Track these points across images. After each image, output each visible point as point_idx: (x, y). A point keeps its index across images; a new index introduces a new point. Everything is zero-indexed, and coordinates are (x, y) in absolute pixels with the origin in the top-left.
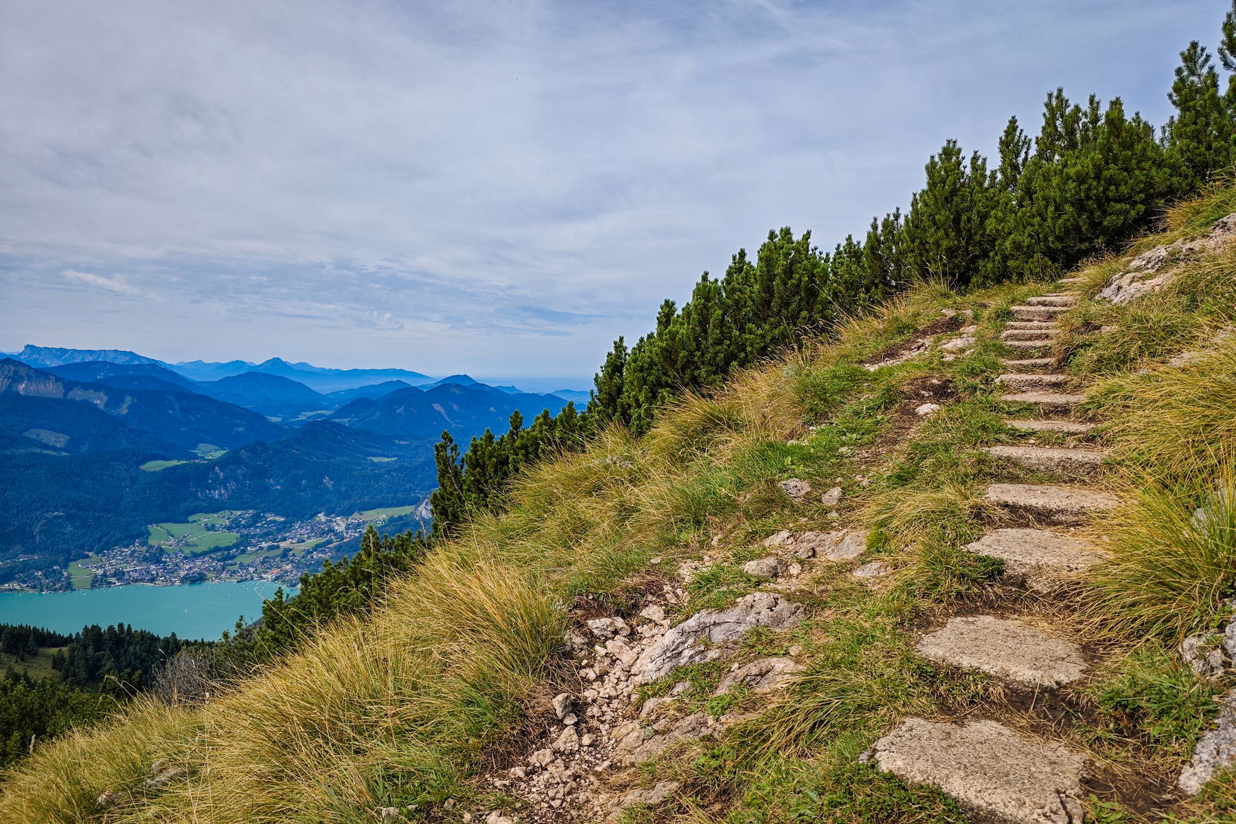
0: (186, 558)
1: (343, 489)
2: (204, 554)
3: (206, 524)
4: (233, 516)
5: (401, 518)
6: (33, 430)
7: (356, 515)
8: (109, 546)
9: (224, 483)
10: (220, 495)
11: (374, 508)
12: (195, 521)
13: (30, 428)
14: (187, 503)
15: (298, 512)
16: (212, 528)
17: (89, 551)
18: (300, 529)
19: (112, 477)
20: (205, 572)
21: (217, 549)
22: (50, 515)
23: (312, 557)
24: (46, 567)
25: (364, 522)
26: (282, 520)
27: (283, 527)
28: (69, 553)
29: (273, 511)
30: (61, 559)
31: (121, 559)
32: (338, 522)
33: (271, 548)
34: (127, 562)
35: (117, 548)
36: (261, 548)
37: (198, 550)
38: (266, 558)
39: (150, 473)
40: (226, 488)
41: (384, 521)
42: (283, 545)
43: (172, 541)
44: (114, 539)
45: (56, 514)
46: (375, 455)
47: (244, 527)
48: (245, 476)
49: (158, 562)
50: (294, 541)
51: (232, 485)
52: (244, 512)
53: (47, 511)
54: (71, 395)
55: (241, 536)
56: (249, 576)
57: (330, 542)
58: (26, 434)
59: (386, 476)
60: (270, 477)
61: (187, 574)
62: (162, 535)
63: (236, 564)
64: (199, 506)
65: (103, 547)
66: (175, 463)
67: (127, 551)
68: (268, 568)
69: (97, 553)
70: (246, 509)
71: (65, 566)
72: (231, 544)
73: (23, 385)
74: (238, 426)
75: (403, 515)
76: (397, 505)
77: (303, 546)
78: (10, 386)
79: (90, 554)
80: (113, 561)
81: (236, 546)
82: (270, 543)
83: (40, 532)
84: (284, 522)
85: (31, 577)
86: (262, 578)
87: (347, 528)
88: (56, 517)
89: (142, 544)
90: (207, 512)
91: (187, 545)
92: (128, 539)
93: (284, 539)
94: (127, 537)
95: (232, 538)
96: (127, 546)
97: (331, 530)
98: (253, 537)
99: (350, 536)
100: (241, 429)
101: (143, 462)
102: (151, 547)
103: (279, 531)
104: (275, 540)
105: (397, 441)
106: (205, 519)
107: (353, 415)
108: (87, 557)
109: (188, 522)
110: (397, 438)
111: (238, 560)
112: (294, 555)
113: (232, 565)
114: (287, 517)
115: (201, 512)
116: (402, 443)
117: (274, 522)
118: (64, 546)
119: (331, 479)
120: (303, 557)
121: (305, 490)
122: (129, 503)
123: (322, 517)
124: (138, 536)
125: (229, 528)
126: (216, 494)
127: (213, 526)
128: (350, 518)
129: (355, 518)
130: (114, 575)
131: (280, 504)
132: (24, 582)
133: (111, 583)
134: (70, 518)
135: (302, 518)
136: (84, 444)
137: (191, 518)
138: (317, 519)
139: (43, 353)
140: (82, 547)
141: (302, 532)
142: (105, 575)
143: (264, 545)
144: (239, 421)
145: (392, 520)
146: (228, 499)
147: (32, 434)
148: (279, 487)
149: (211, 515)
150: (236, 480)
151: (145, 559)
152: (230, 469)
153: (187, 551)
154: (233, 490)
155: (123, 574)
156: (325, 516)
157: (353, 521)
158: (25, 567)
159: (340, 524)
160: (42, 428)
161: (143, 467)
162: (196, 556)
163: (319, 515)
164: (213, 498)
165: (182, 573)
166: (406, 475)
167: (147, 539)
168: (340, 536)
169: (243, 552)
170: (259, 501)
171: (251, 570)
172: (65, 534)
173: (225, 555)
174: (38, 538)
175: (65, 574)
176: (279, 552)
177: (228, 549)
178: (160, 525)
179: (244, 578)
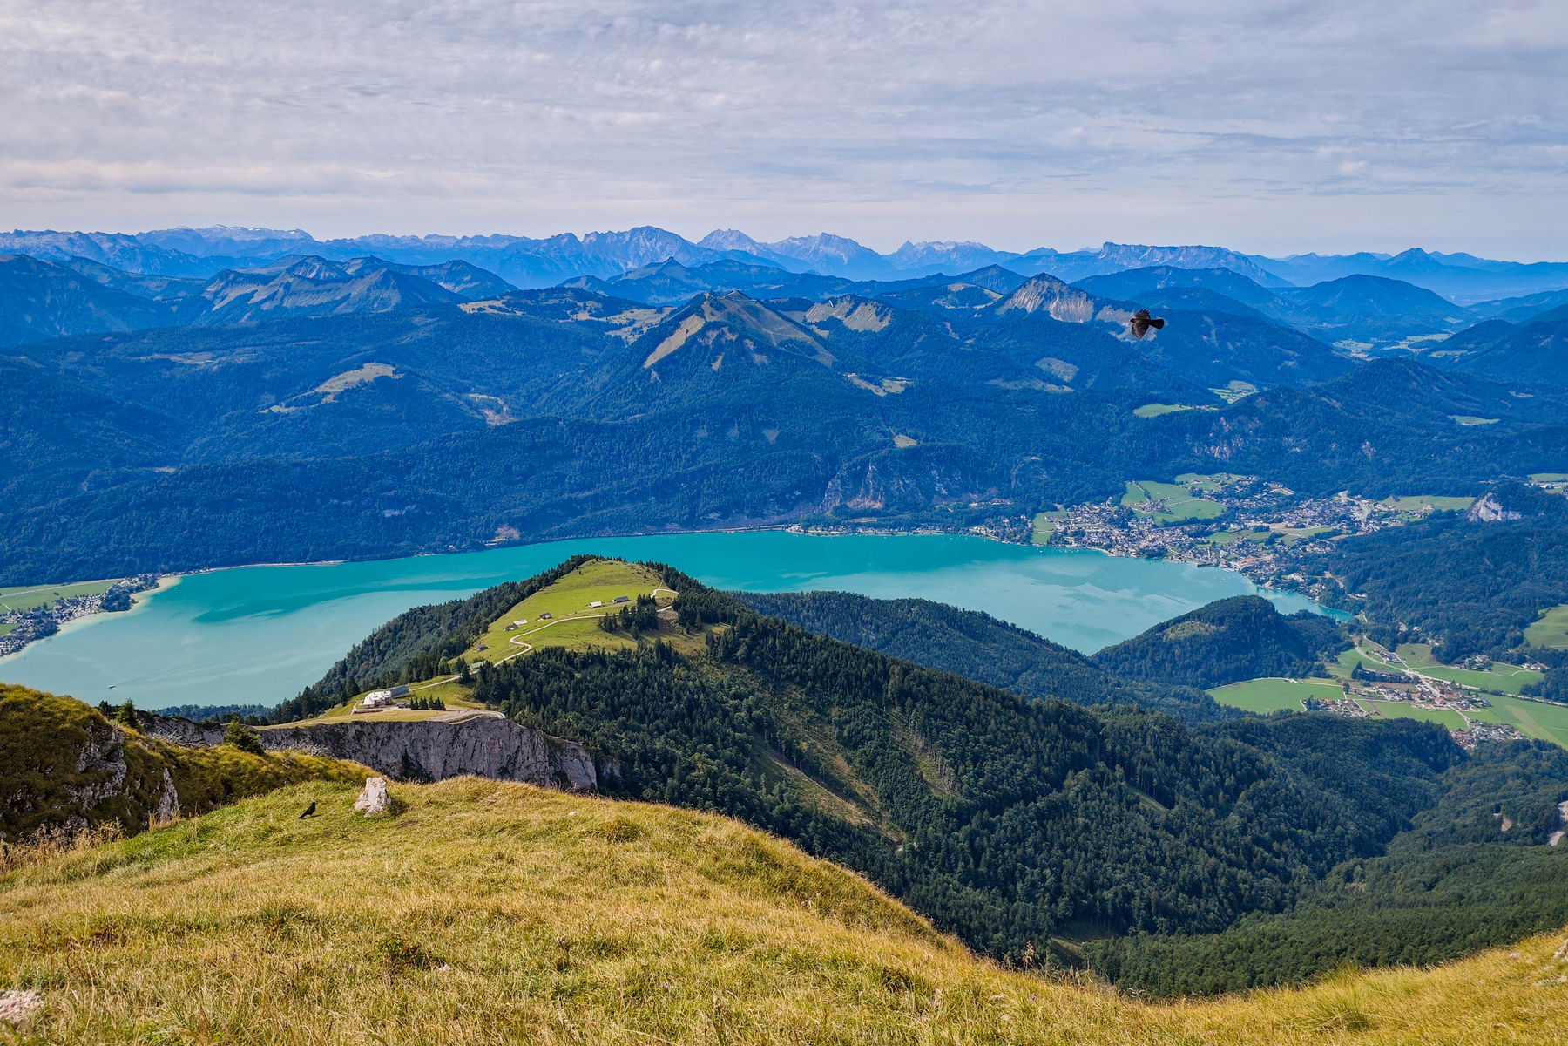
0: (1155, 526)
1: (1386, 461)
2: (1177, 524)
3: (1193, 488)
4: (1229, 482)
5: (1451, 514)
6: (1045, 359)
7: (1390, 501)
8: (1079, 501)
9: (1228, 438)
10: (1221, 454)
11: (1418, 494)
12: (1182, 483)
13: (1042, 357)
14: (1178, 460)
15: (1312, 485)
16: (1197, 493)
17: (1059, 503)
18: (1308, 509)
19: (1102, 421)
20: (1168, 547)
21: (1194, 521)
22: (1028, 459)
23: (1304, 550)
24: (1014, 514)
25: (1396, 512)
26: (1290, 493)
27: (1288, 504)
28: (1039, 503)
29: (1281, 481)
30: (1029, 509)
31: (1089, 519)
32: (1363, 506)
33: (1259, 529)
34: (1092, 522)
35: (1087, 503)
36: (1246, 527)
37: (1170, 519)
38: (1248, 540)
39: (1142, 419)
40: (1230, 444)
41: (1425, 514)
42: (1275, 527)
43: (1147, 504)
44: (1087, 492)
45: (1033, 458)
46: (1463, 413)
47: (1239, 498)
48: (1256, 431)
49: (1123, 526)
50: (1290, 525)
51: (1238, 442)
52: (1245, 477)
53: (1026, 455)
54: (1100, 316)
55: (1229, 508)
56: (1215, 561)
57: (1335, 533)
58: (1038, 364)
59: (1456, 449)
60: (1291, 435)
61: (1147, 547)
62: (1137, 496)
63: (1208, 543)
64: (1191, 464)
65: (1074, 500)
66: (1176, 408)
67: (1097, 509)
68: (1243, 555)
69: (1066, 507)
70: (1248, 474)
71: (1032, 517)
72: (1212, 518)
73: (1055, 304)
74: (1288, 358)
75: (1456, 509)
76: (1454, 494)
77: (1301, 534)
78: (1041, 305)
79: (1059, 507)
80: (1079, 518)
81: (1218, 520)
82: (1259, 524)
83: (1017, 476)
84: (1291, 498)
85: (998, 523)
86: (1229, 566)
87: (1370, 518)
88: (1033, 462)
89: (1114, 503)
90: (1199, 473)
91: (1162, 510)
92: (1100, 495)
93: (1280, 521)
94: (1099, 493)
95: (1214, 509)
96: (1098, 503)
97: (1346, 517)
98: (1244, 511)
99: (1369, 528)
100: (1291, 363)
101: (1137, 406)
102: (1122, 508)
103: (1279, 507)
104: (1267, 520)
105: (1513, 394)
106: (1194, 480)
107: (1472, 346)
108: (1055, 509)
109: (1173, 483)
110: (1514, 386)
111: (1211, 539)
112: (1282, 543)
113: (1203, 543)
114: (1297, 490)
115: (1193, 471)
116: (1523, 396)
117: (1278, 495)
118: (1035, 495)
119: (1374, 445)
120: (1293, 548)
121: (1333, 457)
122: (1112, 453)
123: (1343, 497)
124: (1112, 493)
125: (1218, 496)
126: (1216, 452)
127: (1201, 491)
128: (1381, 503)
129: (1388, 505)
130: (1075, 534)
131: (1294, 473)
132: (991, 527)
133: (1066, 543)
134: (1047, 464)
135: (1316, 496)
136: (1091, 378)
137: (1178, 479)
138: (1336, 498)
139: (1121, 251)
140: (1053, 498)
141: (1307, 514)
142: (1065, 533)
143: (1252, 524)
144: (1291, 352)
145: (1437, 514)
146: (1230, 459)
147: (1042, 365)
148: (1298, 450)
149: (1204, 477)
150: (1244, 435)
151: (1111, 521)
152: (1238, 421)
153: (1159, 518)
154: (1238, 449)
155: (1083, 534)
156: (1348, 496)
157: (1383, 508)
158: (996, 513)
159: (1363, 510)
160: (1054, 356)
161: (1136, 412)
162: (1167, 525)
163: (1340, 494)
164: (1211, 457)
165: (1143, 544)
166: (1490, 450)
167: (1121, 497)
168: (1354, 526)
169: (1223, 529)
170: (1267, 465)
171: (1222, 553)
172: (1040, 481)
173: (1200, 529)
174: (1013, 483)
175: (1029, 525)
176: (1266, 536)
177: (1208, 522)
178: (1140, 483)
179: (1208, 562)
